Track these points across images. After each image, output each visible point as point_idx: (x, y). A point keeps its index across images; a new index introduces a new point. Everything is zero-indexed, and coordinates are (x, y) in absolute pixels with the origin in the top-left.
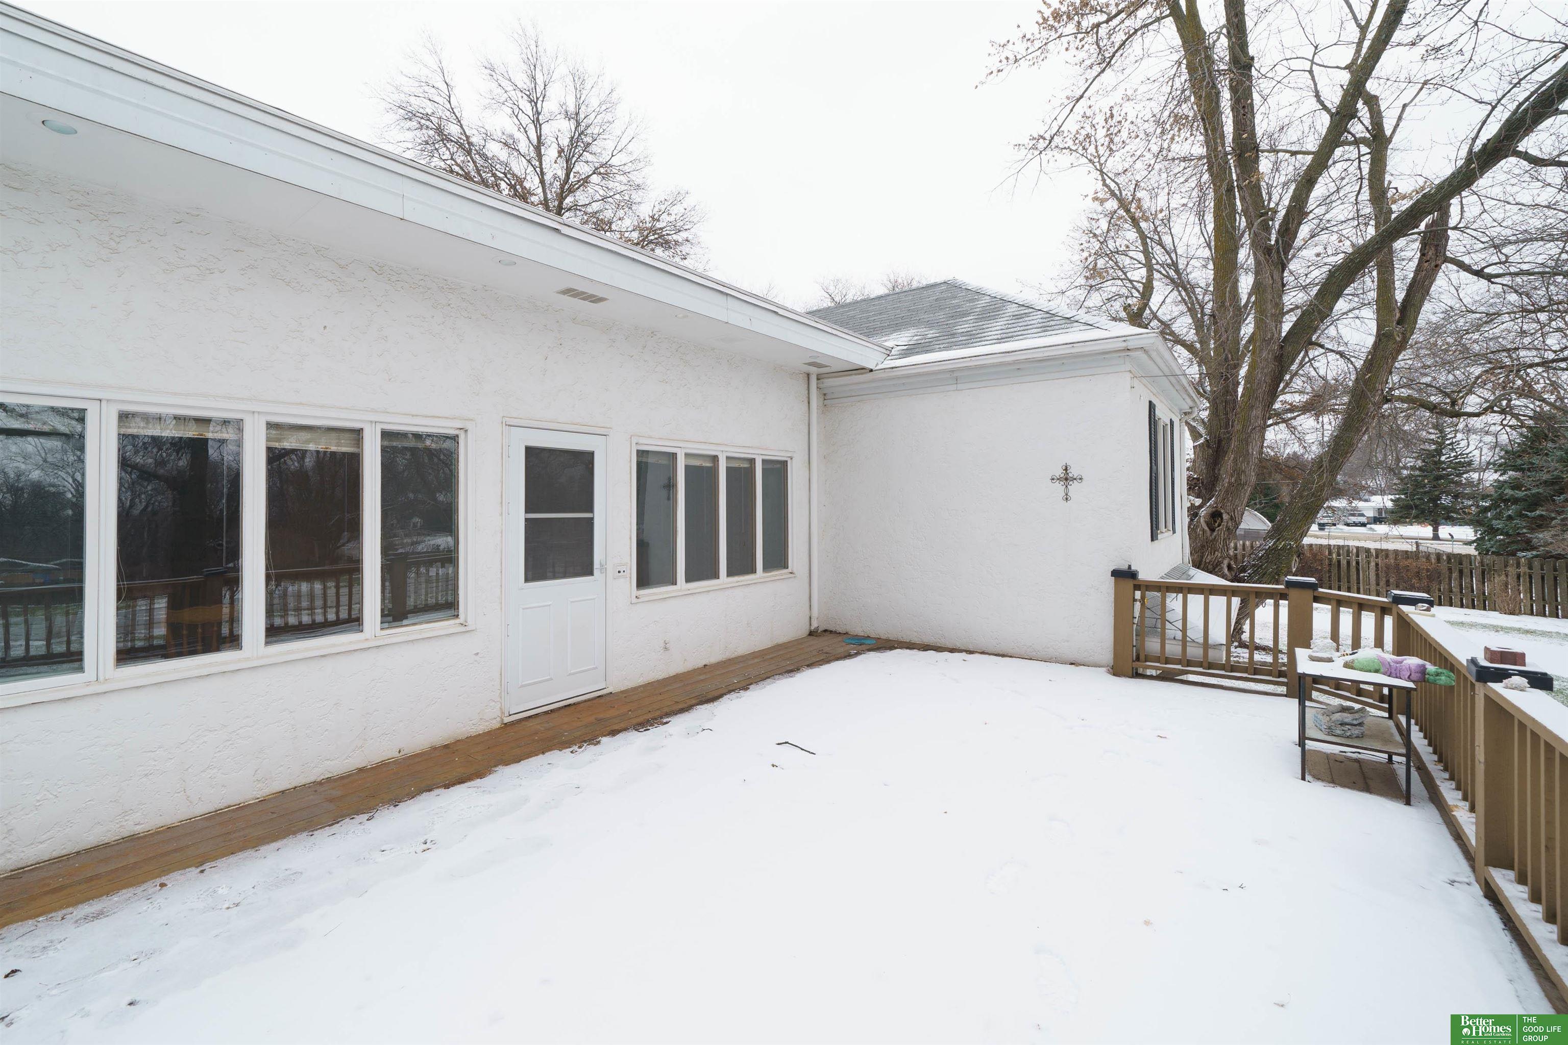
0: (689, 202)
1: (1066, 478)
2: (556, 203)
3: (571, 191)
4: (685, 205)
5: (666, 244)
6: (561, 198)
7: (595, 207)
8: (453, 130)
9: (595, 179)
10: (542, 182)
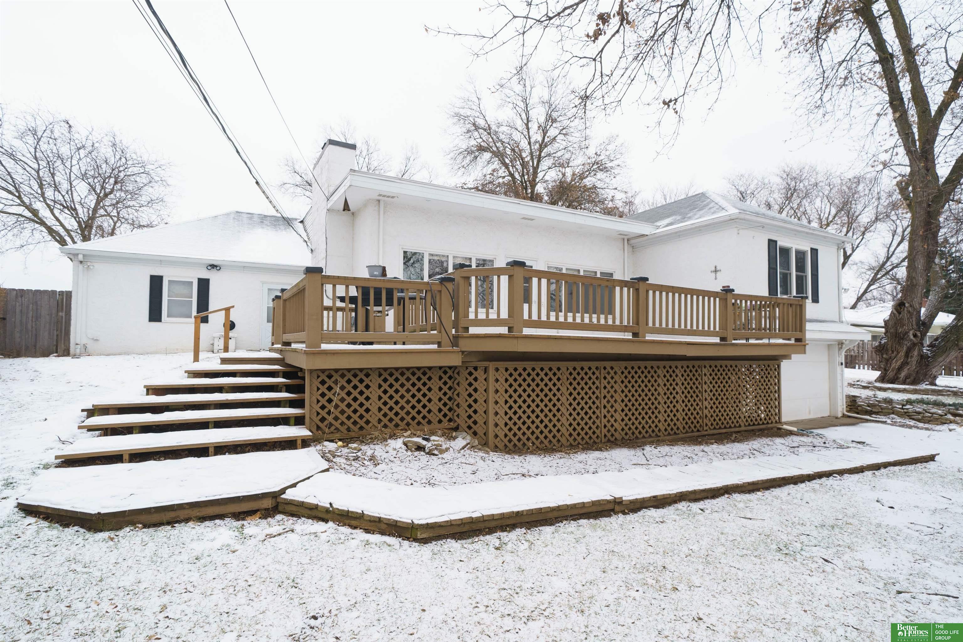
0: (618, 142)
1: (716, 271)
2: (538, 153)
3: (546, 146)
4: (616, 144)
5: (604, 169)
6: (541, 150)
7: (559, 154)
8: (481, 122)
9: (561, 137)
10: (529, 143)
